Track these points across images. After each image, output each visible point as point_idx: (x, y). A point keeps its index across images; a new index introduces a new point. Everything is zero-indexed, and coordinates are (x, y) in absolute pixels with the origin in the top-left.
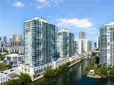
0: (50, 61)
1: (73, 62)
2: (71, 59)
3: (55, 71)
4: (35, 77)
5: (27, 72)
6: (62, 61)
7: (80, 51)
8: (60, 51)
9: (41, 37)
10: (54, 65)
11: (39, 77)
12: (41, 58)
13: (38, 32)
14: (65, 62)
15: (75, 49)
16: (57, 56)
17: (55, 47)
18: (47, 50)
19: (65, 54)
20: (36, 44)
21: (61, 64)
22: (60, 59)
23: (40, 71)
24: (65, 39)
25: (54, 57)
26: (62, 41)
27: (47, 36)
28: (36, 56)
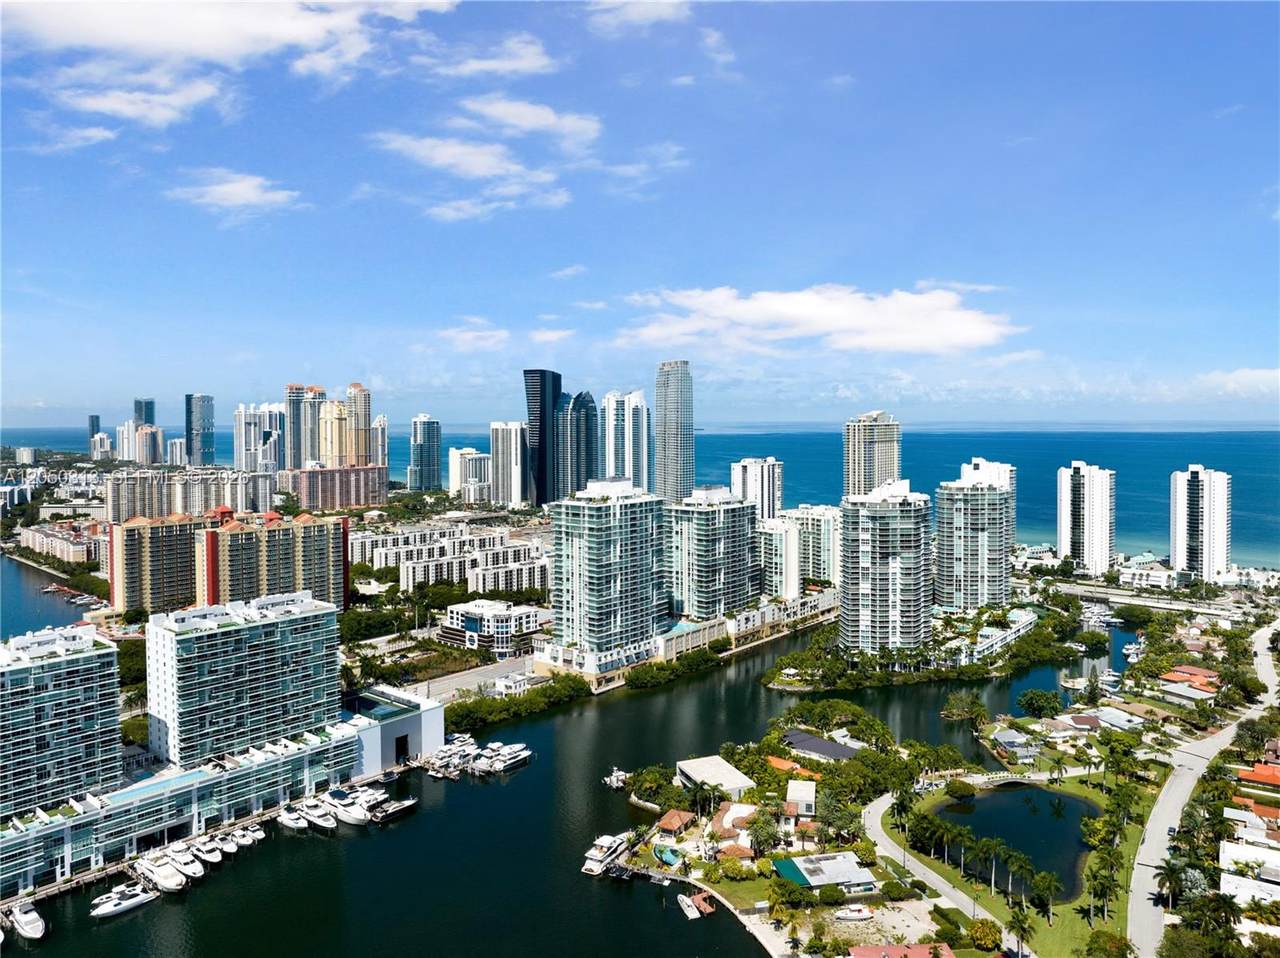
0: (644, 635)
1: (742, 639)
2: (732, 628)
3: (661, 668)
4: (599, 684)
5: (575, 670)
6: (689, 634)
7: (789, 588)
8: (687, 594)
9: (615, 555)
10: (661, 648)
11: (612, 686)
12: (617, 625)
13: (608, 543)
14: (704, 640)
15: (761, 580)
16: (672, 612)
17: (660, 581)
18: (633, 597)
19: (708, 605)
20: (600, 581)
21: (687, 646)
22: (684, 625)
23: (613, 665)
24: (708, 540)
25: (660, 619)
26: (693, 546)
27: (633, 548)
28: (601, 617)
